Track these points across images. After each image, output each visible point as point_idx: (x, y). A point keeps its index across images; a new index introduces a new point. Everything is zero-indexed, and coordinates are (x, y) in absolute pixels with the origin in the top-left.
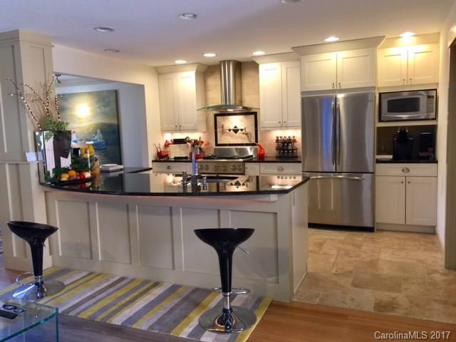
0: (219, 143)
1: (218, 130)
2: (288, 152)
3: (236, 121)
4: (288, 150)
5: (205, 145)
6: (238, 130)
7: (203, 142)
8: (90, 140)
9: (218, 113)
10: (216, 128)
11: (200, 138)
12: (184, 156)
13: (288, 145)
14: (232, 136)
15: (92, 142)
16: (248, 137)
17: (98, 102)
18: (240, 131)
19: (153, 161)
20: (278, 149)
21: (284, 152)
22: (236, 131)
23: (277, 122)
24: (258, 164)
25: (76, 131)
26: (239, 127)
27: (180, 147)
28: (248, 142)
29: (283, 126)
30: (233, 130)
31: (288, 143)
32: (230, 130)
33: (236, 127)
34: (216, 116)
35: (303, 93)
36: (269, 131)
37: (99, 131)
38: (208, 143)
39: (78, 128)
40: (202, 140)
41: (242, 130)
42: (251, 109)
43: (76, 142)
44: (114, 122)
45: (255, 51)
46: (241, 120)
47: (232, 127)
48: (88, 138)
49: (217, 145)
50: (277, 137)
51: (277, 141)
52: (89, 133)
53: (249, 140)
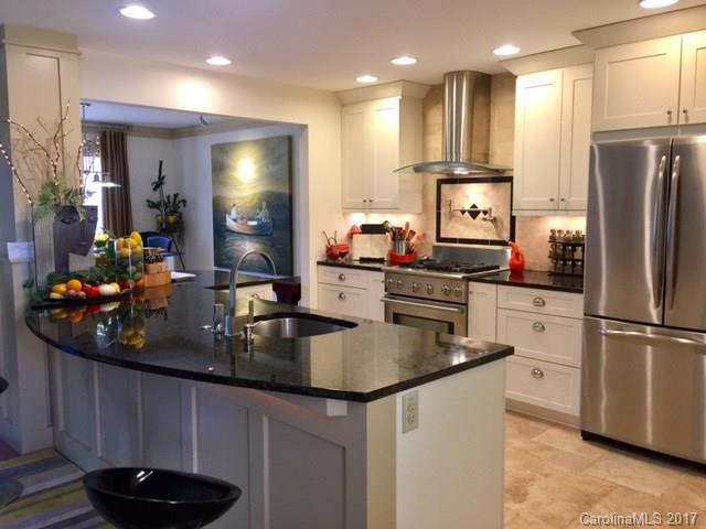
0: (442, 235)
1: (443, 211)
2: (574, 265)
3: (475, 195)
4: (574, 261)
5: (418, 238)
6: (479, 212)
7: (413, 233)
8: (252, 220)
9: (444, 177)
10: (439, 208)
11: (407, 225)
12: (377, 257)
13: (574, 250)
14: (467, 224)
15: (254, 223)
16: (497, 227)
17: (266, 156)
18: (481, 215)
19: (319, 263)
20: (554, 256)
21: (565, 264)
22: (474, 213)
23: (548, 199)
24: (494, 286)
25: (236, 202)
26: (480, 208)
27: (372, 240)
28: (496, 238)
29: (560, 207)
30: (469, 212)
31: (574, 247)
32: (463, 212)
33: (474, 206)
34: (440, 183)
35: (595, 135)
36: (538, 217)
37: (264, 204)
38: (424, 235)
39: (240, 198)
40: (411, 228)
41: (485, 213)
42: (504, 171)
43: (235, 220)
44: (286, 190)
45: (497, 45)
46: (485, 194)
47: (467, 207)
48: (251, 215)
49: (439, 239)
50: (552, 231)
51: (553, 239)
52: (253, 207)
53: (499, 234)
